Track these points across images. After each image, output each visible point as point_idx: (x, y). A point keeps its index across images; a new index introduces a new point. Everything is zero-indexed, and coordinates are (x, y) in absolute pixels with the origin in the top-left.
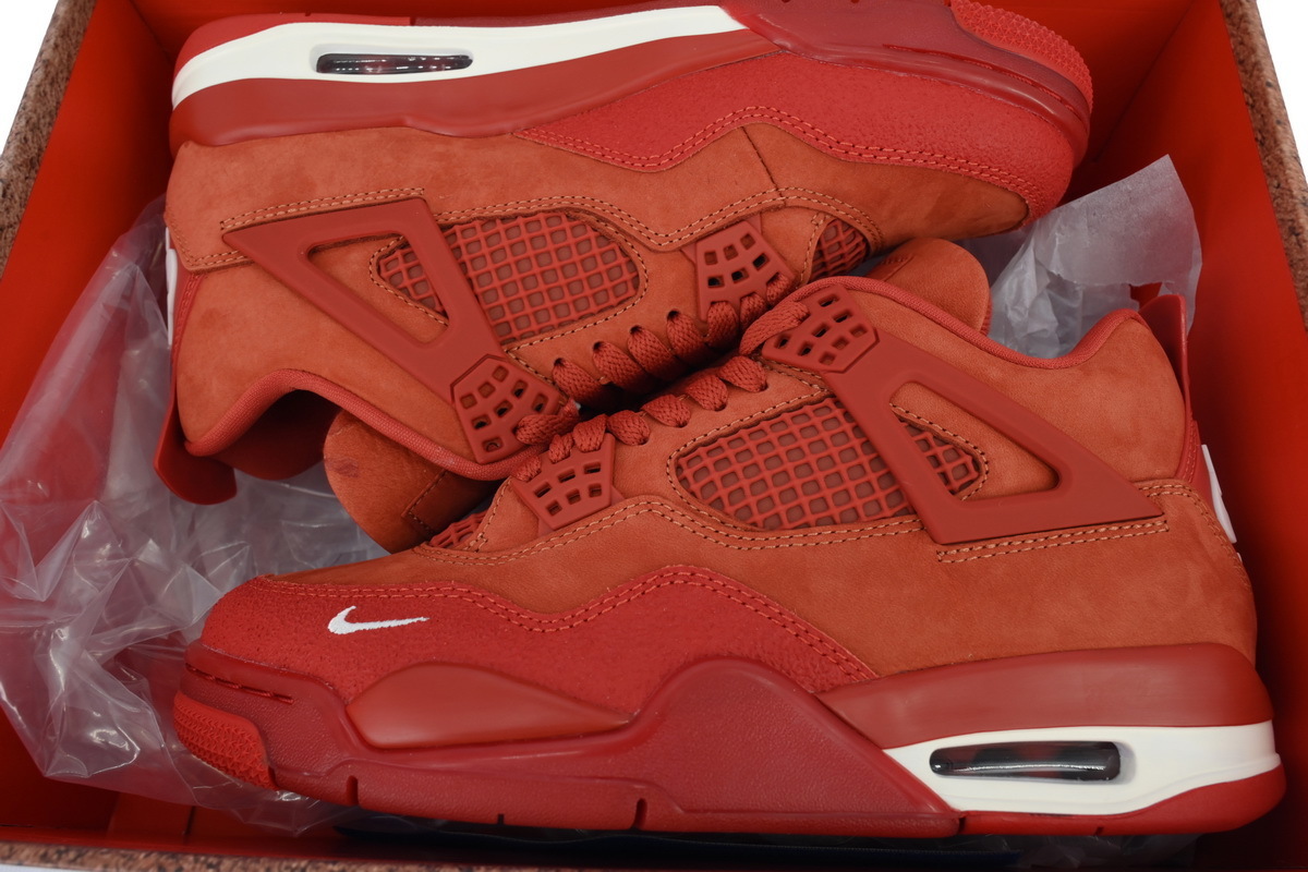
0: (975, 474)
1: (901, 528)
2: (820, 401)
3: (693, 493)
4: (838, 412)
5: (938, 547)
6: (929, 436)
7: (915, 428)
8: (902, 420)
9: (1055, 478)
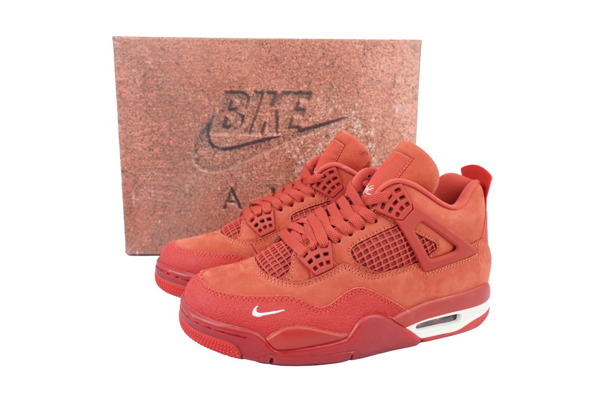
0: (435, 249)
1: (414, 267)
2: (394, 227)
3: (357, 262)
4: (399, 233)
5: (424, 272)
6: (424, 239)
7: (421, 237)
8: (417, 234)
9: (454, 248)
